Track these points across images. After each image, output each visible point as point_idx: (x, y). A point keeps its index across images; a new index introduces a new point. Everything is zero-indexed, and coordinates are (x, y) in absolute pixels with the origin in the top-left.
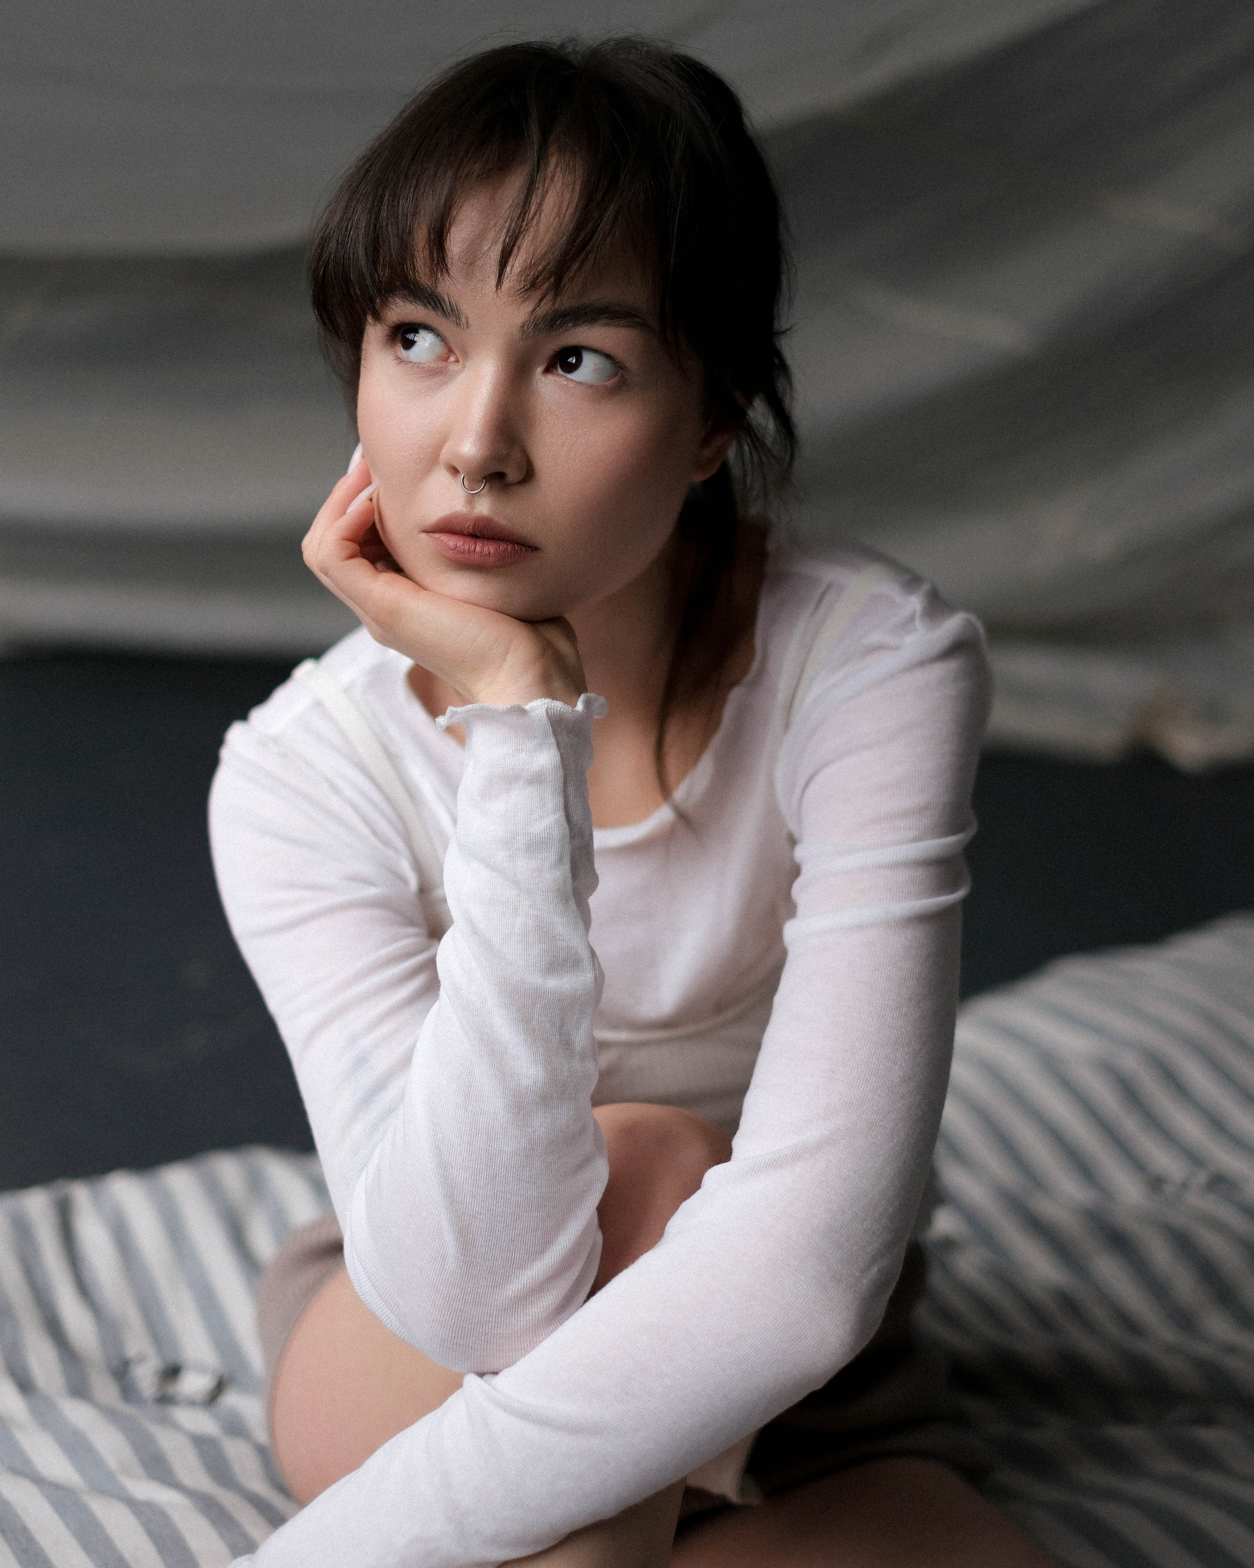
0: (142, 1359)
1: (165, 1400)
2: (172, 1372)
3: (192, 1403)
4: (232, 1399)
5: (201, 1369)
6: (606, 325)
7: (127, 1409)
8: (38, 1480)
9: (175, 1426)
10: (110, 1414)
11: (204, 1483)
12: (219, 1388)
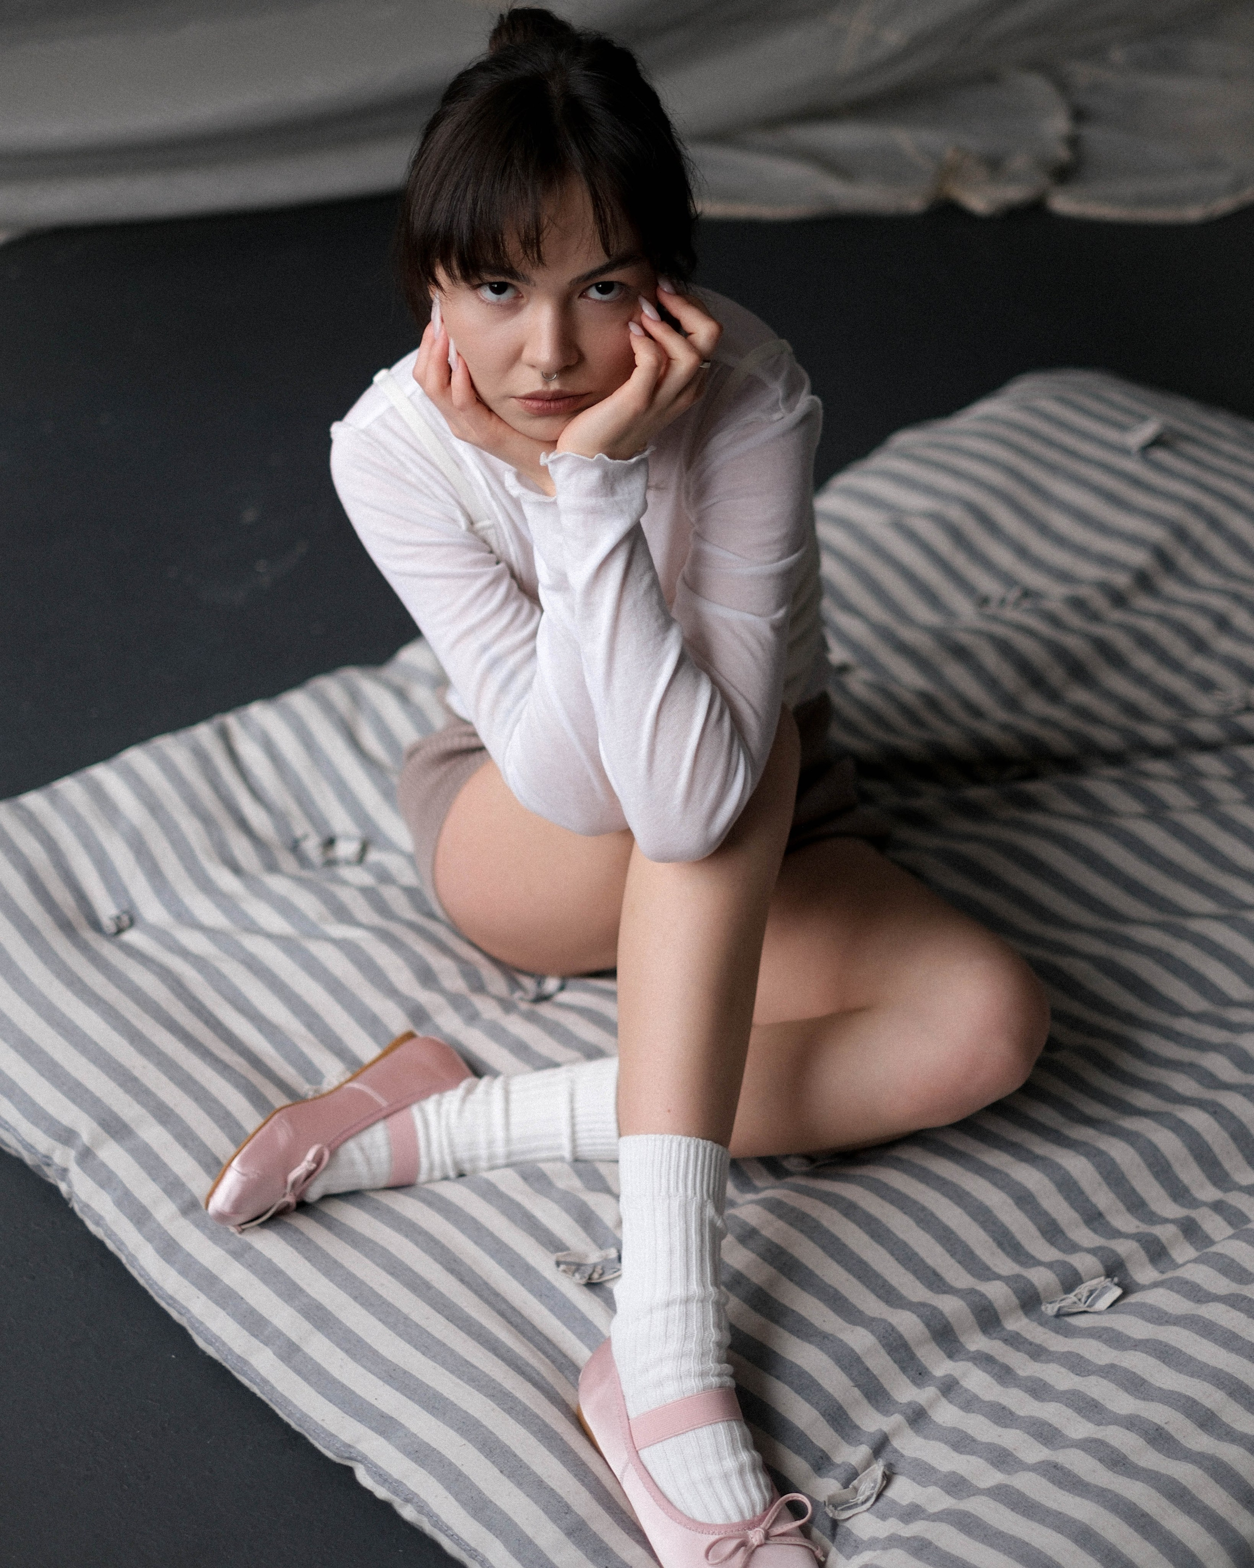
0: (306, 837)
1: (331, 863)
2: (330, 842)
3: (348, 863)
4: (374, 856)
5: (348, 838)
6: (621, 269)
7: (305, 874)
8: (269, 936)
9: (344, 883)
10: (299, 881)
11: (376, 920)
12: (364, 848)
